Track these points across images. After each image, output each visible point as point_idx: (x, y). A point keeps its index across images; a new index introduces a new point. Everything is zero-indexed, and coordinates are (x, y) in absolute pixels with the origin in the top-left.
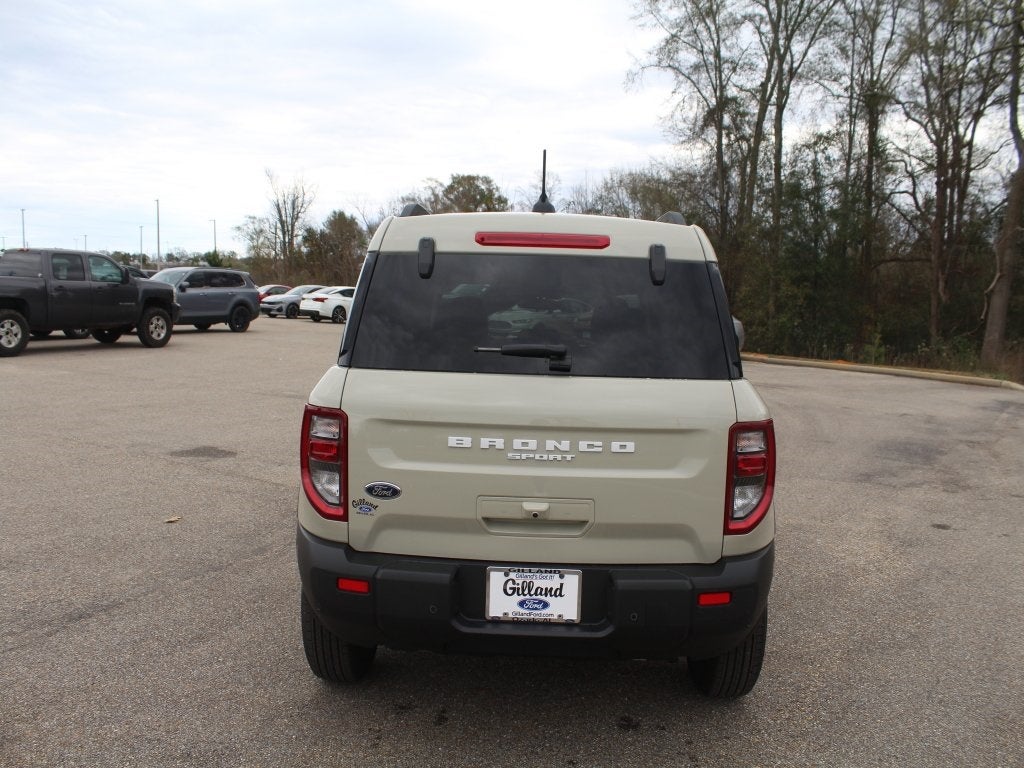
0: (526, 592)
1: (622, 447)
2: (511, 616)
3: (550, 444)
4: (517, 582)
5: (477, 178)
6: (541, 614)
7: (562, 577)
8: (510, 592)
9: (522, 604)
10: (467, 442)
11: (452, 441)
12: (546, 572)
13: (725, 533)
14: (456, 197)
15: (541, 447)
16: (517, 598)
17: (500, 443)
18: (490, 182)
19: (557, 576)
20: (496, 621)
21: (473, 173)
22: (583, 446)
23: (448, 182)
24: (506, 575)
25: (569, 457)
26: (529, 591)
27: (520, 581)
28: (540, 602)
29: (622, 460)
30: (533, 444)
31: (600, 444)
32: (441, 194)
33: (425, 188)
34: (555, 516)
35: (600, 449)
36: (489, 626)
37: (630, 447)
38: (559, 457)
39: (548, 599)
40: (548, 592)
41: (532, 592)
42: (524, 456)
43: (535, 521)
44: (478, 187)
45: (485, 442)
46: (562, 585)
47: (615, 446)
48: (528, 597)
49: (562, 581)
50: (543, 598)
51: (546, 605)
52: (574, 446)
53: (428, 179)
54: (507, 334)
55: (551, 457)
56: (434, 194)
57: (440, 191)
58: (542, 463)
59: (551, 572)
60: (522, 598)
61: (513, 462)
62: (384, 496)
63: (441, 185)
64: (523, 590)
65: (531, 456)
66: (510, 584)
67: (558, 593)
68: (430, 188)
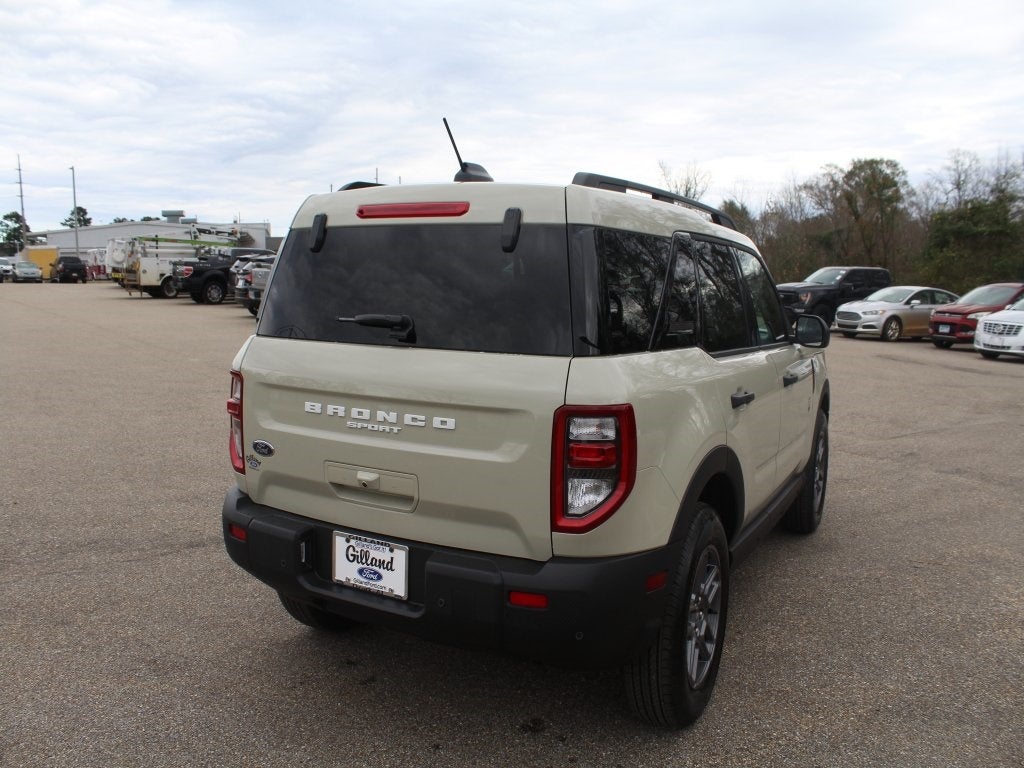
0: (364, 561)
1: (443, 423)
2: (352, 582)
3: (381, 415)
4: (357, 549)
5: (881, 162)
6: (375, 586)
7: (391, 550)
8: (351, 558)
9: (361, 572)
10: (318, 408)
11: (308, 406)
12: (378, 543)
13: (552, 530)
14: (857, 183)
15: (373, 418)
16: (357, 566)
17: (341, 411)
18: (895, 165)
19: (388, 549)
20: (341, 586)
21: (878, 158)
22: (408, 419)
23: (848, 168)
24: (348, 541)
25: (395, 429)
26: (367, 560)
27: (358, 549)
28: (375, 573)
29: (443, 437)
30: (366, 413)
31: (423, 418)
32: (841, 182)
33: (824, 175)
34: (385, 488)
35: (423, 424)
36: (335, 589)
37: (451, 423)
38: (387, 429)
39: (381, 571)
40: (381, 563)
41: (369, 562)
42: (359, 425)
43: (365, 490)
44: (881, 172)
45: (330, 409)
46: (392, 558)
47: (437, 422)
48: (365, 566)
49: (392, 555)
50: (377, 569)
51: (380, 577)
52: (400, 418)
53: (827, 165)
54: (856, 327)
55: (381, 428)
56: (832, 180)
57: (839, 177)
58: (374, 433)
59: (382, 544)
60: (360, 566)
61: (352, 430)
62: (263, 454)
63: (842, 171)
64: (362, 559)
65: (365, 425)
66: (351, 551)
67: (389, 566)
68: (829, 174)
